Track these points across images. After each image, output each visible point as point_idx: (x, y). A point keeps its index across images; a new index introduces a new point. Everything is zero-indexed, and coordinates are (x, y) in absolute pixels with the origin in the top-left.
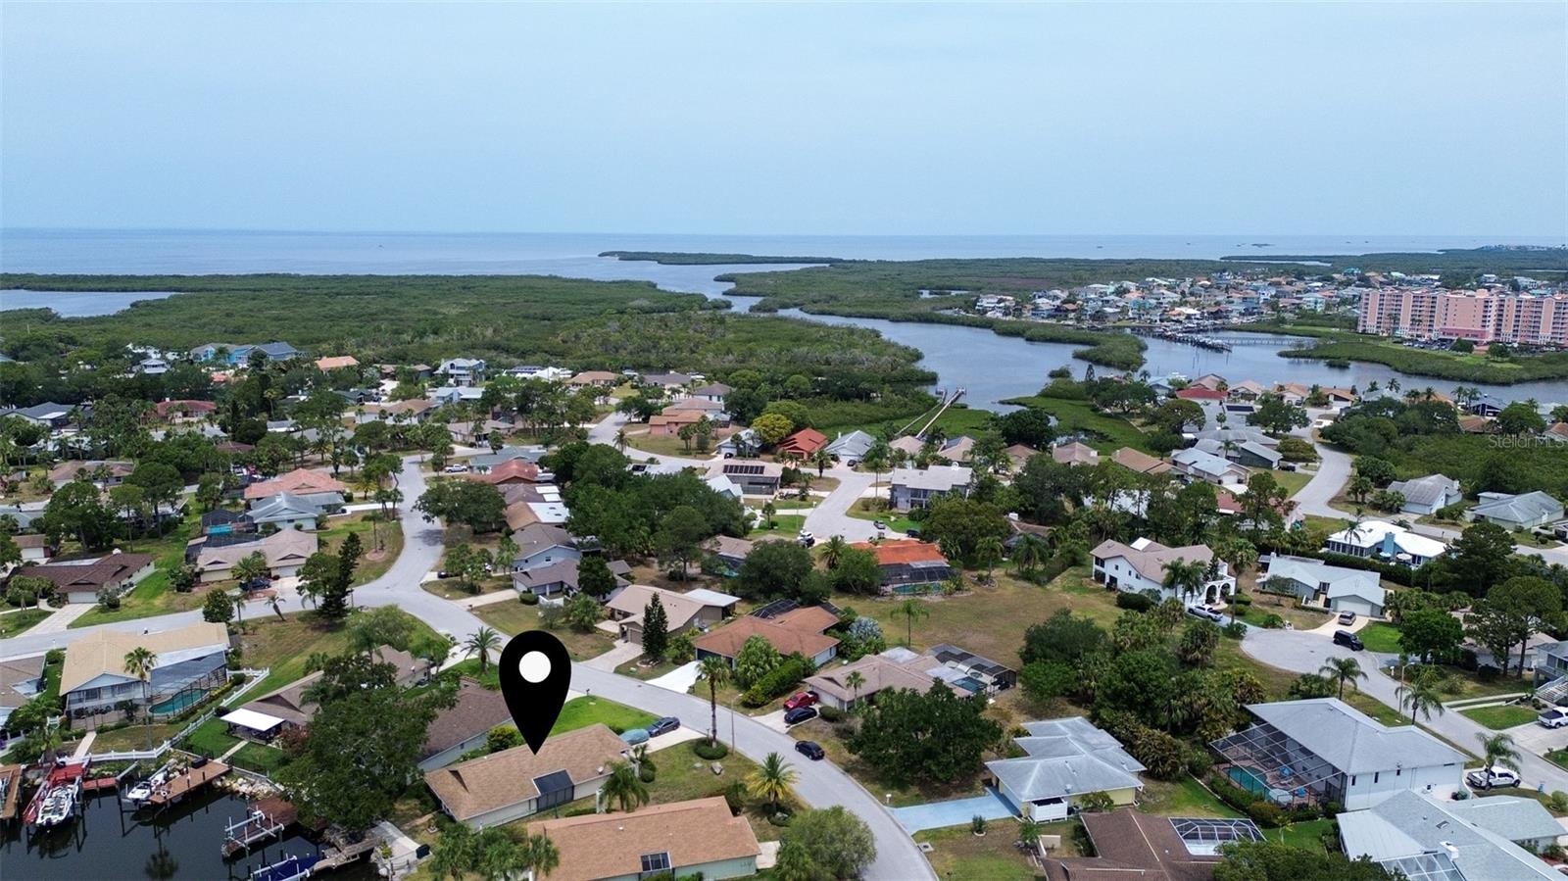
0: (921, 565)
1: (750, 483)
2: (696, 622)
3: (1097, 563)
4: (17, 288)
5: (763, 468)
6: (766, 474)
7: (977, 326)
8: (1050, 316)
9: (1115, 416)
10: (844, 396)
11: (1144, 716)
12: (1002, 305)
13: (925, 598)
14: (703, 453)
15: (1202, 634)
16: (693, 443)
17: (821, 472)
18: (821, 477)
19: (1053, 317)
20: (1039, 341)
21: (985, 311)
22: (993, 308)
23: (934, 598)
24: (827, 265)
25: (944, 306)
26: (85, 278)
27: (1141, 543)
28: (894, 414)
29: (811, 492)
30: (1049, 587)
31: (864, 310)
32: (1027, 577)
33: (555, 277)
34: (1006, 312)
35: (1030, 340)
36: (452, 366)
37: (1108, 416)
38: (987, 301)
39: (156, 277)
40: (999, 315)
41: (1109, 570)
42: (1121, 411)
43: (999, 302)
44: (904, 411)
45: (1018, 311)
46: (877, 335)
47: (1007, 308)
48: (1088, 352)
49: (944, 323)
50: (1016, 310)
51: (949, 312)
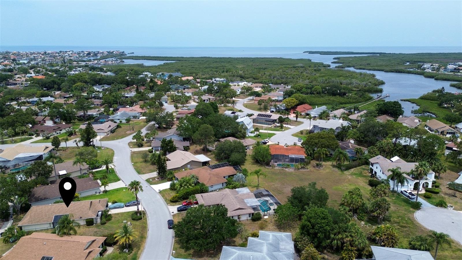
0: (293, 156)
1: (266, 121)
2: (189, 166)
3: (371, 165)
4: (145, 59)
5: (271, 116)
6: (272, 118)
7: (418, 74)
8: (451, 71)
9: (448, 108)
10: (334, 94)
11: (314, 240)
12: (432, 67)
13: (287, 170)
14: (265, 110)
15: (379, 204)
16: (262, 106)
17: (297, 119)
18: (296, 121)
19: (453, 72)
20: (440, 80)
21: (424, 69)
22: (428, 68)
23: (290, 170)
24: (379, 55)
25: (411, 67)
26: (161, 57)
27: (396, 158)
28: (350, 101)
29: (284, 125)
30: (345, 172)
31: (376, 68)
32: (339, 167)
33: (282, 58)
34: (433, 69)
35: (436, 79)
36: (215, 80)
37: (445, 108)
38: (426, 66)
39: (177, 57)
40: (430, 71)
41: (374, 168)
42: (450, 106)
43: (431, 66)
44: (354, 101)
45: (438, 69)
46: (374, 76)
47: (433, 68)
48: (456, 84)
49: (406, 73)
50: (437, 69)
51: (411, 70)
